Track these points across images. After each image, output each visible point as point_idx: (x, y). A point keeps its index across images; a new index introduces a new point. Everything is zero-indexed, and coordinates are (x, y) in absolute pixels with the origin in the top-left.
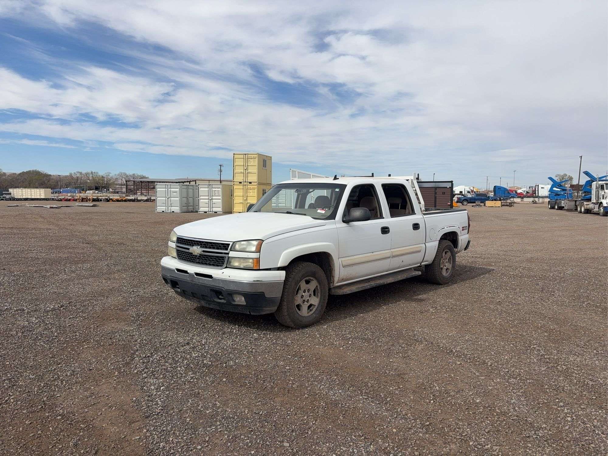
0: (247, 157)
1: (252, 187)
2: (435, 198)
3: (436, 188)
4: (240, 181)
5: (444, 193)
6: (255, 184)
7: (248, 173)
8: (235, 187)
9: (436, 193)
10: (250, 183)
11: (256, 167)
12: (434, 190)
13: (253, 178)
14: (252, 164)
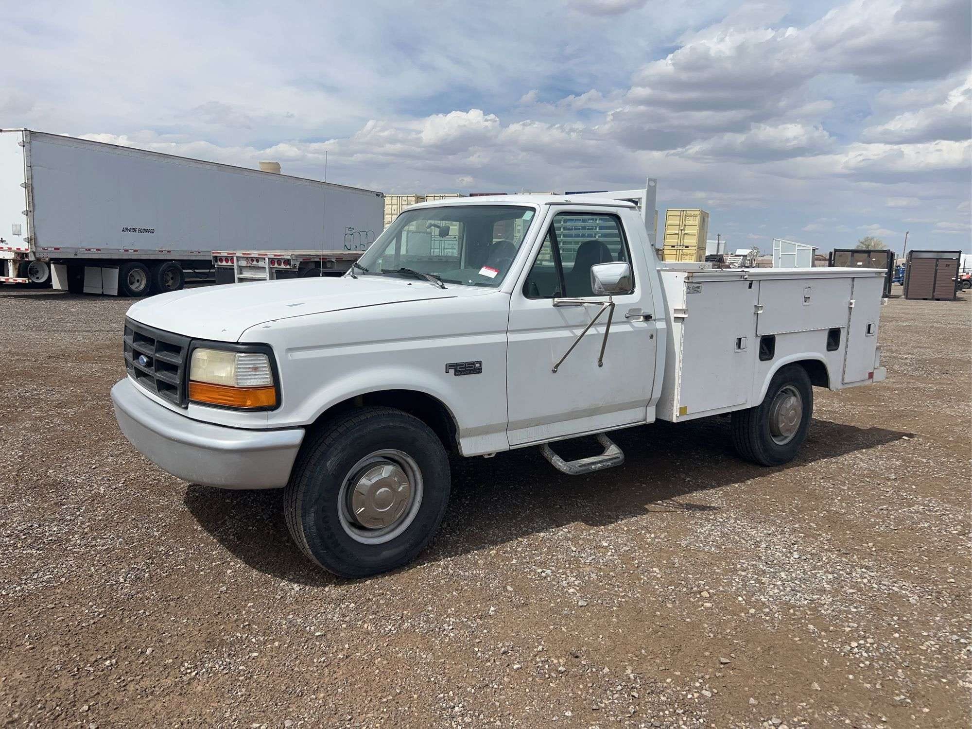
0: (684, 215)
1: (689, 252)
2: (936, 271)
3: (937, 259)
4: (673, 245)
5: (948, 266)
6: (694, 248)
7: (685, 234)
8: (666, 252)
9: (937, 265)
10: (687, 247)
11: (697, 228)
12: (935, 262)
13: (692, 241)
14: (691, 223)
